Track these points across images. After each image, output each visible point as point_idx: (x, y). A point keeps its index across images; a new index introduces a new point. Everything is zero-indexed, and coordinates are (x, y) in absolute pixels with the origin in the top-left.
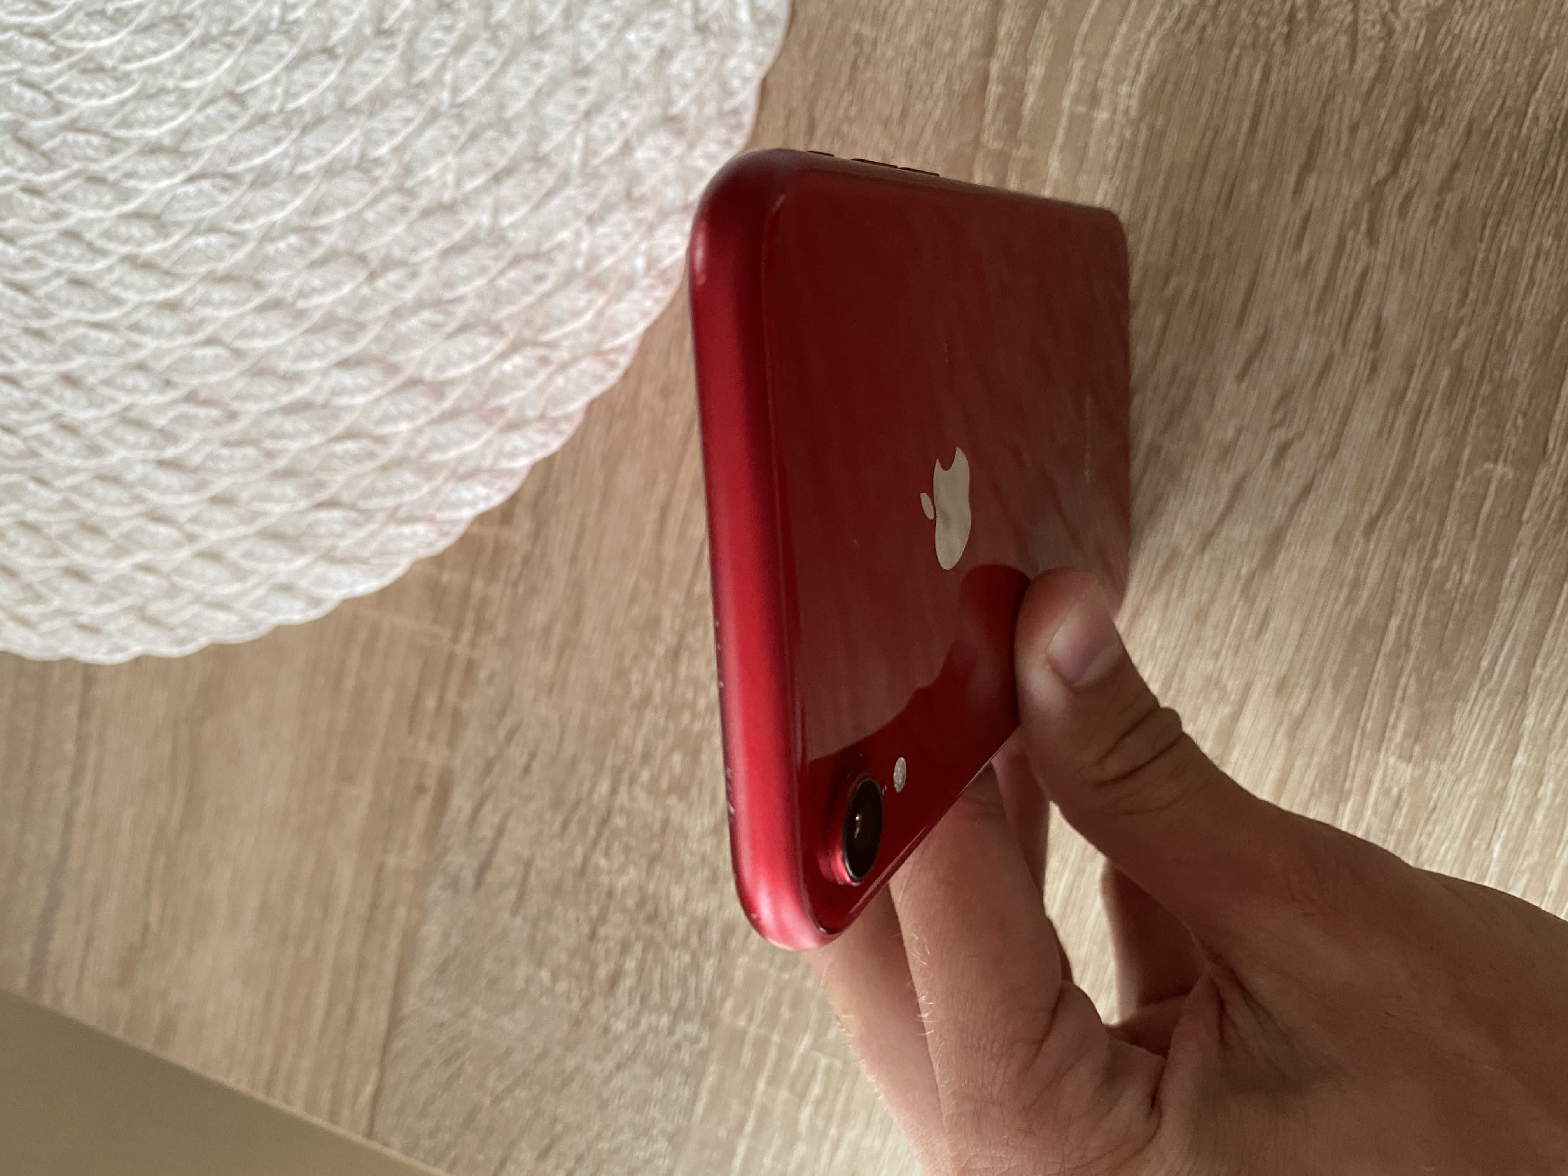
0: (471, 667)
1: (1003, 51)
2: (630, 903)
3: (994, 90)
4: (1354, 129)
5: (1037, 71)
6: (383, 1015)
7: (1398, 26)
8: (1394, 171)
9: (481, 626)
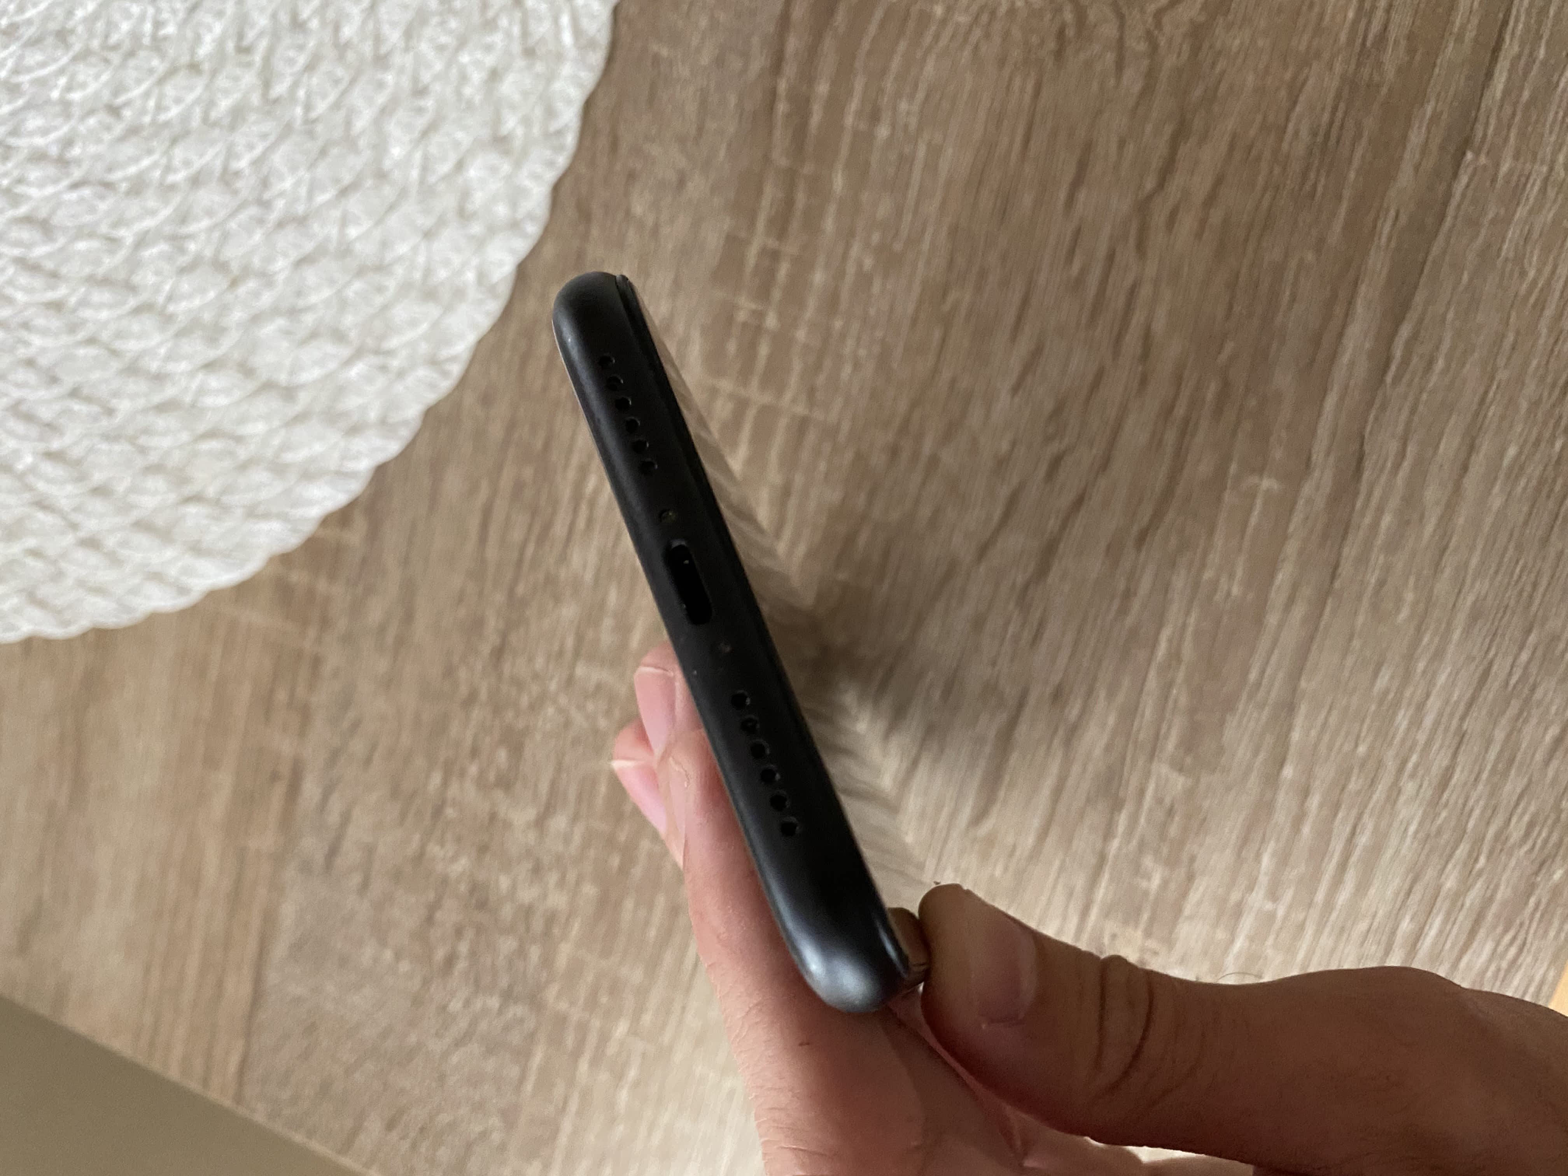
0: (317, 662)
1: (790, 69)
2: (463, 888)
3: (782, 107)
4: (1122, 144)
5: (823, 88)
6: (246, 990)
7: (1162, 41)
8: (1161, 185)
9: (325, 623)
